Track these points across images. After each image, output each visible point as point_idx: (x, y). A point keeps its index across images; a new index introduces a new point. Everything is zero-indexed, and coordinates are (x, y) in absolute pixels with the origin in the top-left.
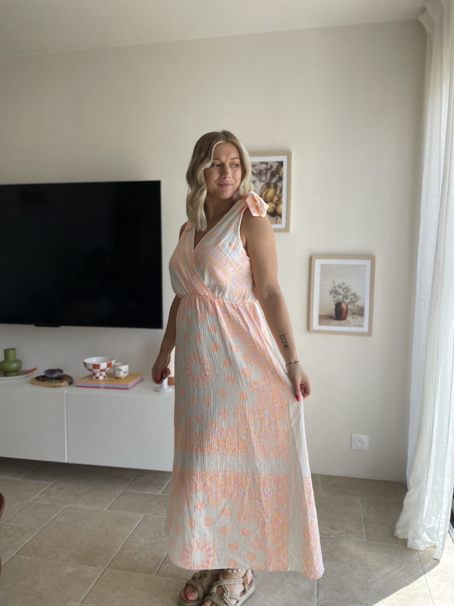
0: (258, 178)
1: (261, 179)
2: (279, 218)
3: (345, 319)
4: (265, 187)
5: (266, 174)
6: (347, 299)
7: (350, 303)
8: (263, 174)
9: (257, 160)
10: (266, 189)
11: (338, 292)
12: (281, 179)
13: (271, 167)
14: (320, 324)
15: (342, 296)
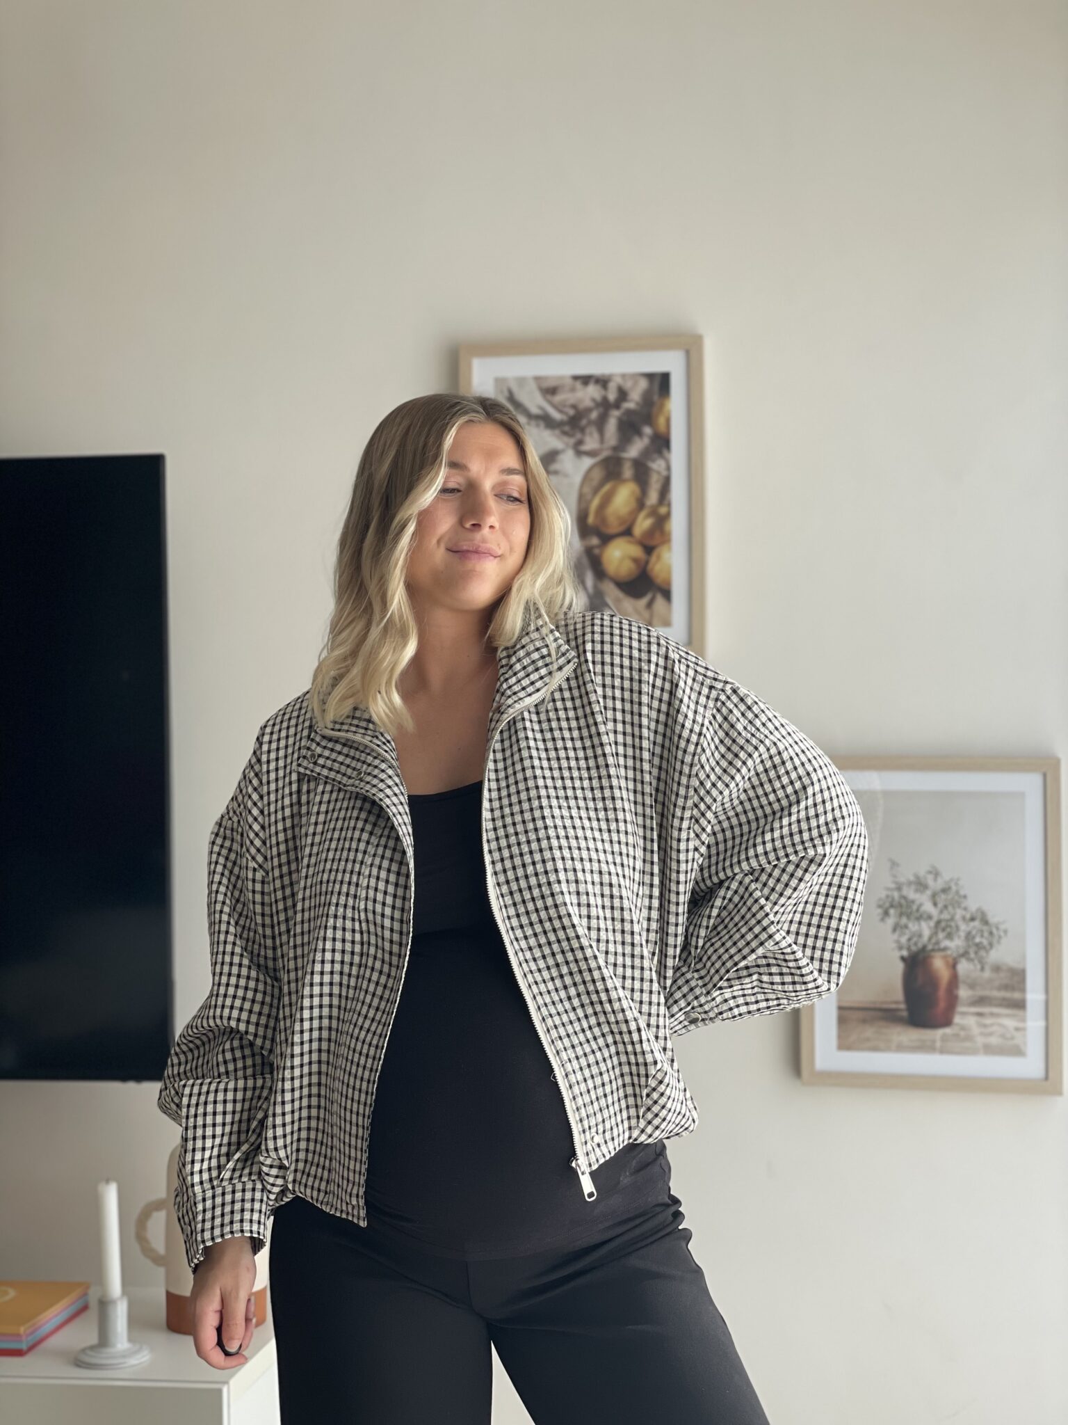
0: (572, 441)
1: (580, 442)
2: (660, 602)
3: (947, 1022)
4: (598, 475)
5: (601, 424)
6: (949, 936)
7: (965, 954)
8: (590, 423)
9: (561, 367)
10: (601, 485)
11: (915, 907)
12: (662, 443)
13: (623, 394)
14: (844, 1044)
15: (932, 924)
